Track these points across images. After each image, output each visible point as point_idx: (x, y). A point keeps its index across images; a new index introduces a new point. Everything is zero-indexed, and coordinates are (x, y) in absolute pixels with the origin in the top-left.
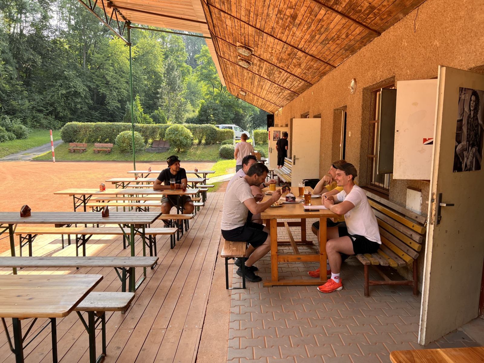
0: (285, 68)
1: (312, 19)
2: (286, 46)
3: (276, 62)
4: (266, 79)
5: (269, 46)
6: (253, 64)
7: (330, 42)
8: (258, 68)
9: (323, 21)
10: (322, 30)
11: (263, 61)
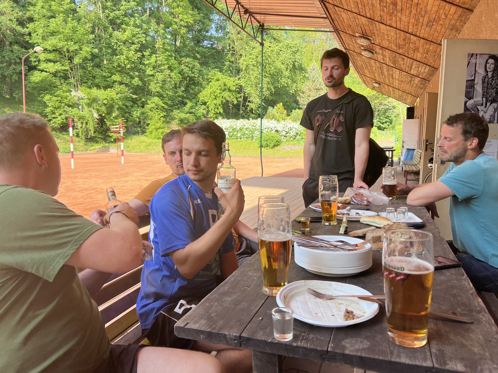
0: (406, 55)
1: (410, 4)
2: (398, 31)
3: (396, 48)
4: (393, 67)
5: (384, 33)
6: (376, 53)
7: (434, 23)
8: (381, 57)
9: (420, 5)
10: (423, 13)
11: (384, 49)
